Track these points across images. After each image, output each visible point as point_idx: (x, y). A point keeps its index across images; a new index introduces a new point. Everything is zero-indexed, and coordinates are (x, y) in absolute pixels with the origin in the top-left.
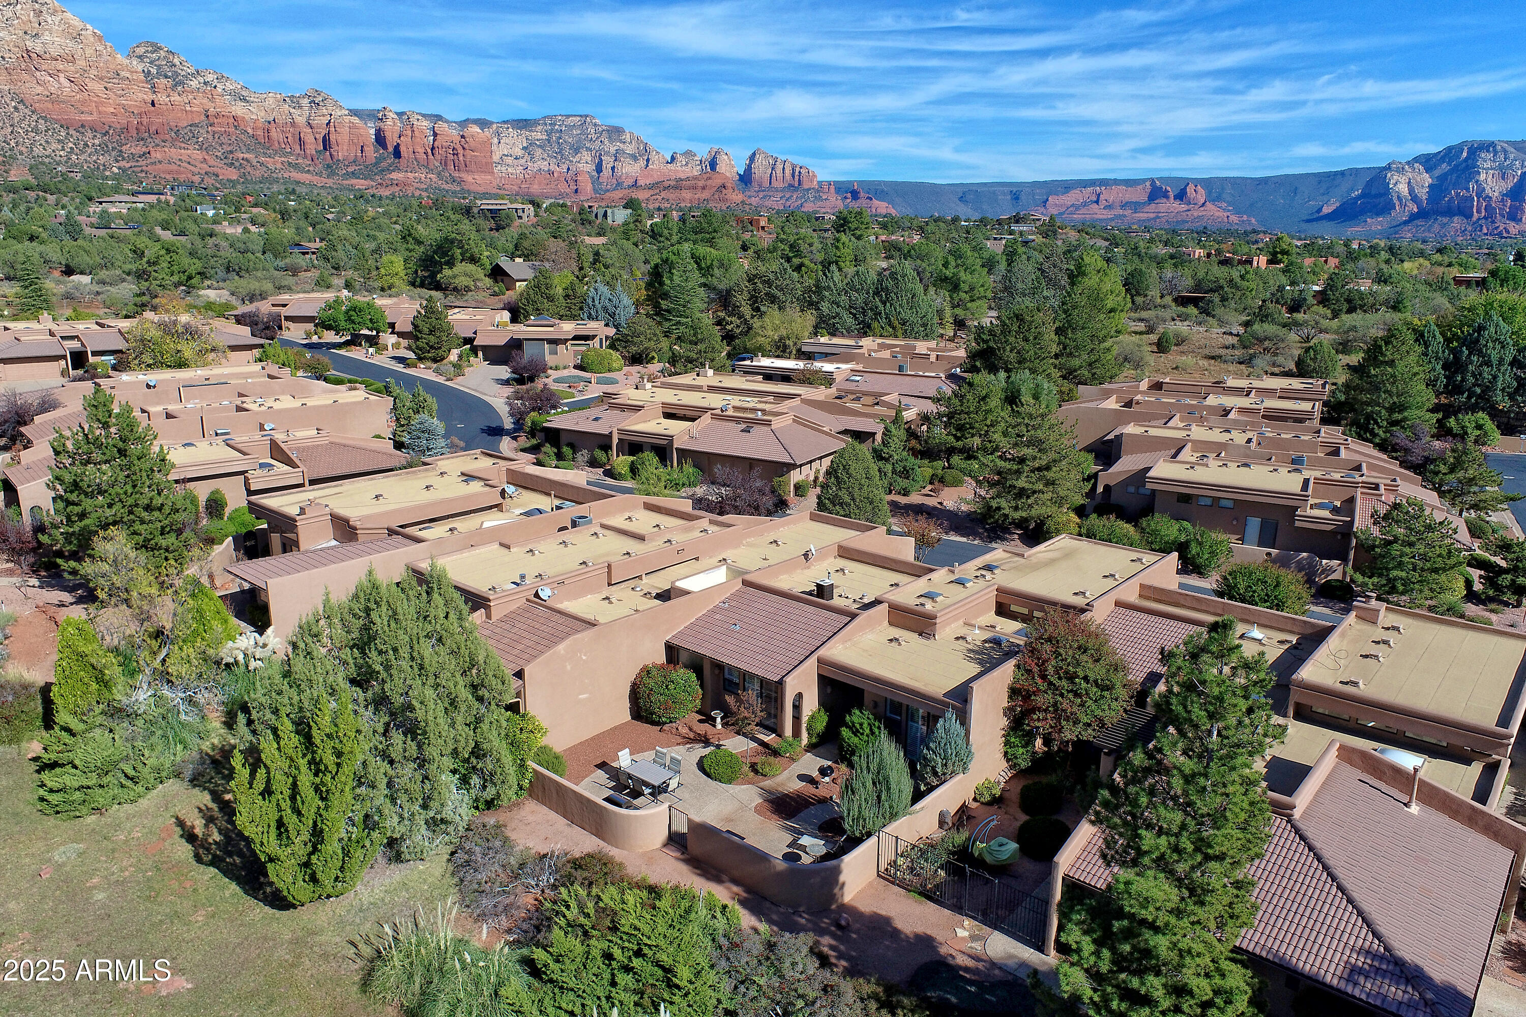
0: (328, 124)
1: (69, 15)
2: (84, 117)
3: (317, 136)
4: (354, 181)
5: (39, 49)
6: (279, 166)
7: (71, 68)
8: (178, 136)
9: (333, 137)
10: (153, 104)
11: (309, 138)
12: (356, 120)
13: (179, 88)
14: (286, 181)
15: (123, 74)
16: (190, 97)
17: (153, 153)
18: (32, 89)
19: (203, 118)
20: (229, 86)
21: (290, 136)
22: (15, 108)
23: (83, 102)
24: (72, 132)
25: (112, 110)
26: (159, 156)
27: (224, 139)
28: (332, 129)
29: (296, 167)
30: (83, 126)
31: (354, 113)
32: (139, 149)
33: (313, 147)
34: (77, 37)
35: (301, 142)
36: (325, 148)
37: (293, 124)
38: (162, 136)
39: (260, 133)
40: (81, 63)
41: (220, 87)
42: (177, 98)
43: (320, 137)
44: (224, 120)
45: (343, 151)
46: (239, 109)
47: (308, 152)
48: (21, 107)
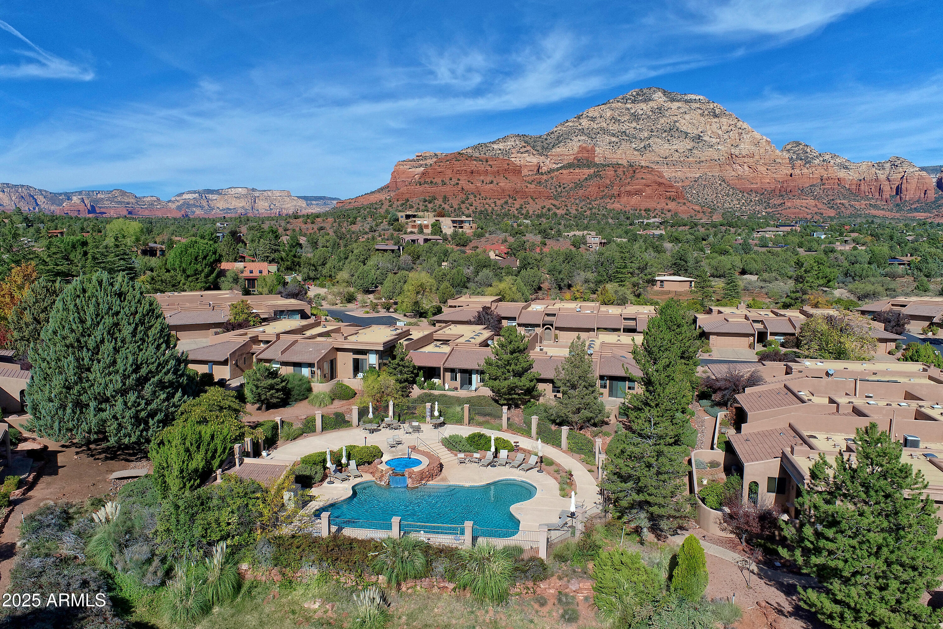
0: (902, 178)
1: (755, 133)
2: (752, 186)
3: (893, 186)
4: (916, 214)
5: (737, 153)
6: (863, 206)
7: (751, 160)
8: (803, 192)
9: (904, 187)
10: (791, 175)
11: (886, 188)
12: (924, 173)
13: (807, 165)
14: (867, 216)
15: (777, 160)
16: (814, 169)
17: (786, 204)
18: (730, 174)
19: (819, 181)
20: (838, 161)
21: (873, 188)
22: (720, 184)
23: (753, 178)
24: (745, 194)
25: (768, 181)
26: (789, 204)
27: (830, 193)
28: (905, 181)
29: (875, 207)
30: (751, 191)
31: (922, 169)
32: (778, 201)
33: (888, 193)
34: (757, 144)
35: (880, 190)
36: (897, 194)
37: (877, 180)
38: (793, 194)
39: (854, 187)
40: (757, 157)
41: (832, 161)
42: (806, 171)
43: (894, 187)
44: (832, 181)
45: (910, 194)
46: (842, 174)
47: (884, 197)
48: (723, 183)
